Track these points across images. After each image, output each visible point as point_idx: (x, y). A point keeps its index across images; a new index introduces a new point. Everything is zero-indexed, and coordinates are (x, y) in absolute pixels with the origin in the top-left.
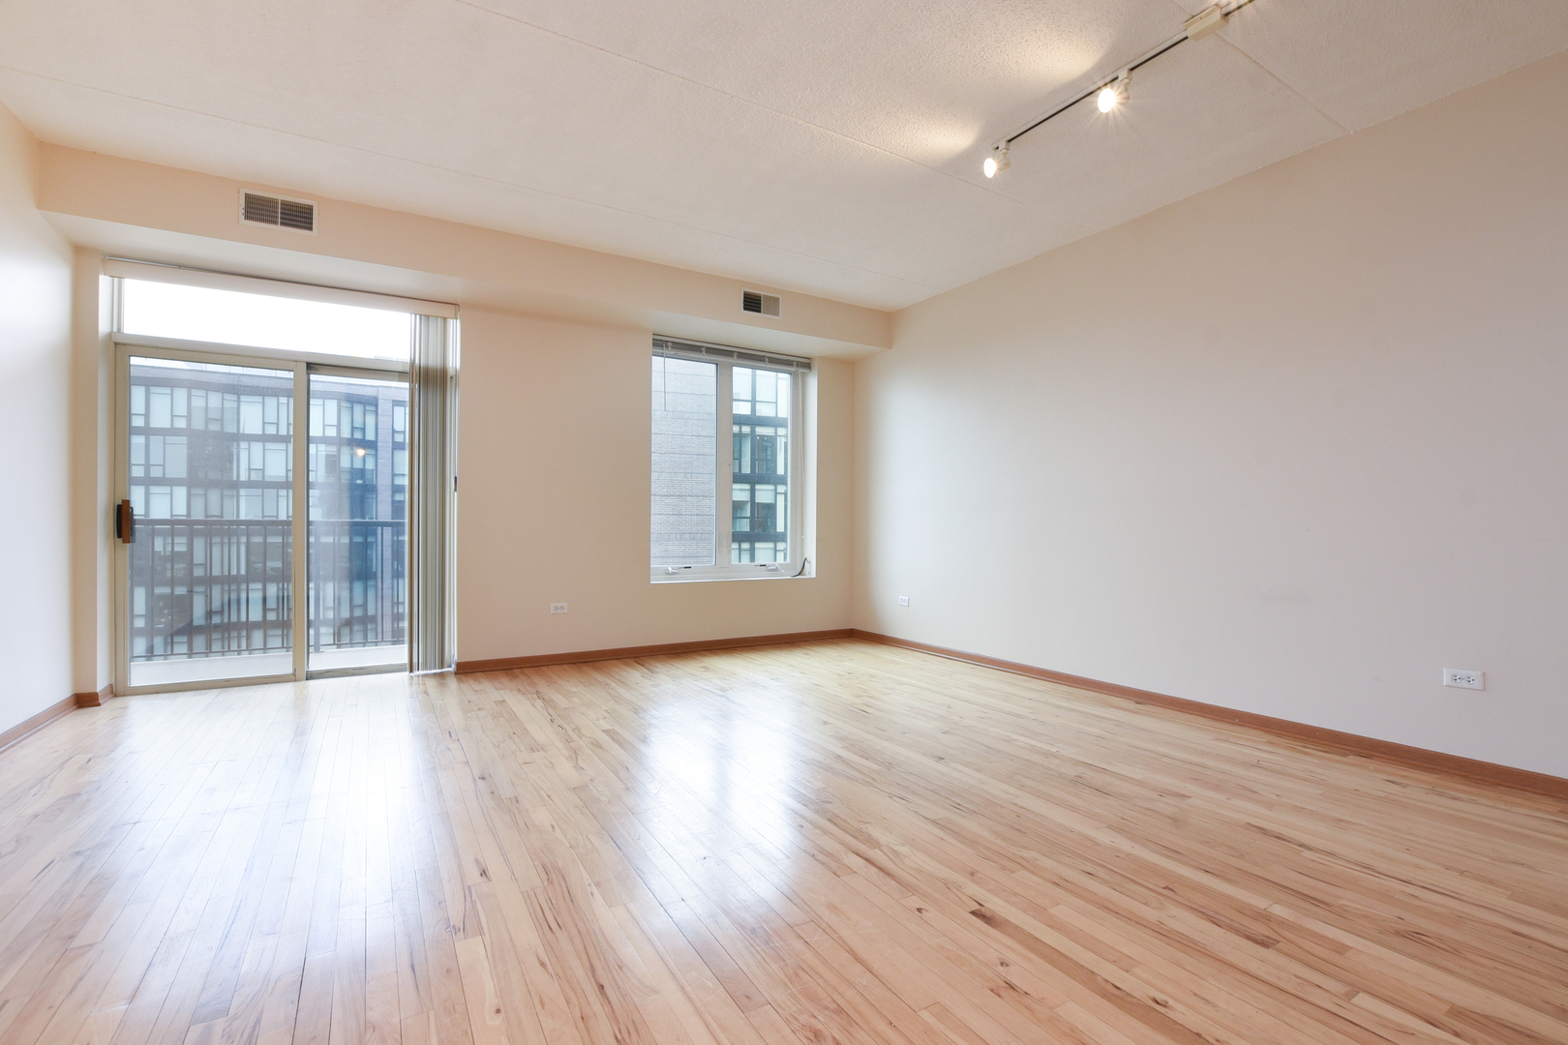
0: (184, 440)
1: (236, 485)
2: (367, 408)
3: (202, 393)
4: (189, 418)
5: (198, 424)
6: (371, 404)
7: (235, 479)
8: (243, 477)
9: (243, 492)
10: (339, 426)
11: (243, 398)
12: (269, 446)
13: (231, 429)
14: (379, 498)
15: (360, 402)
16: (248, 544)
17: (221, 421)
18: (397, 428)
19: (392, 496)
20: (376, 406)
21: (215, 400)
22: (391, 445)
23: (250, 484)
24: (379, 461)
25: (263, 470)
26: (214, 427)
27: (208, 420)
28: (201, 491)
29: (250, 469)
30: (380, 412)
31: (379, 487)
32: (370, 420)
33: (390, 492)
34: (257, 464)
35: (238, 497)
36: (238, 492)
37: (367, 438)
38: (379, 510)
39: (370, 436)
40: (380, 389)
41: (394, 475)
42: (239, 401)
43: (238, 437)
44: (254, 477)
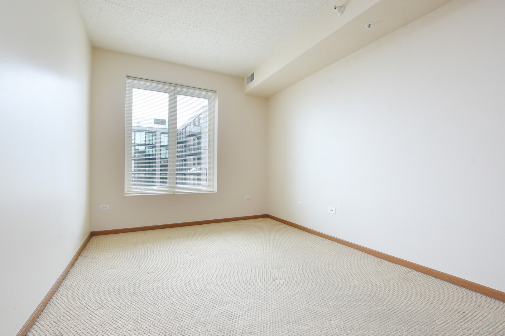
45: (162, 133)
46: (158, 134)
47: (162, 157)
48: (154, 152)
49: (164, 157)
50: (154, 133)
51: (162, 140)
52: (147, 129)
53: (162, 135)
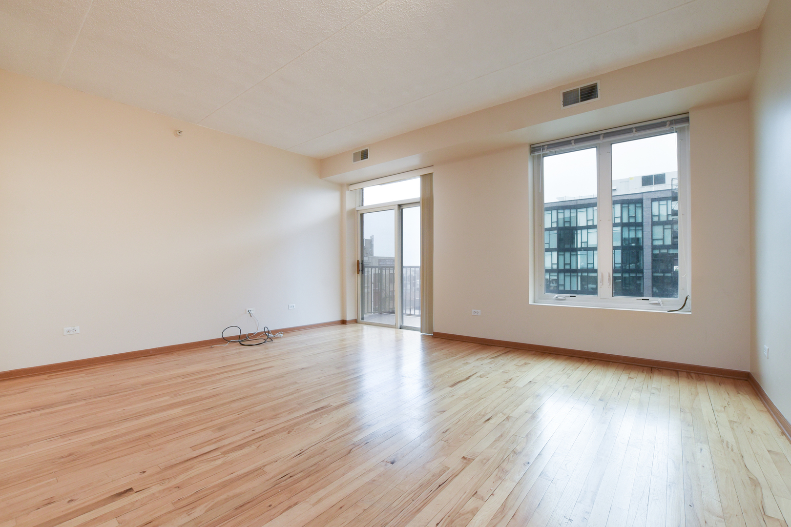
0: (556, 232)
1: (576, 250)
2: (637, 205)
3: (562, 211)
4: (557, 222)
5: (561, 225)
6: (638, 203)
7: (576, 247)
8: (579, 246)
9: (579, 253)
10: (621, 217)
11: (579, 210)
12: (590, 230)
13: (574, 225)
14: (644, 253)
15: (633, 203)
16: (581, 276)
17: (570, 222)
18: (654, 214)
19: (652, 251)
20: (642, 203)
21: (567, 212)
22: (651, 223)
23: (581, 249)
24: (644, 233)
25: (587, 242)
26: (567, 225)
27: (564, 222)
28: (562, 253)
29: (582, 242)
30: (644, 206)
31: (644, 247)
32: (639, 211)
33: (650, 250)
34: (585, 240)
35: (577, 255)
36: (577, 253)
37: (637, 221)
38: (644, 260)
39: (639, 220)
40: (644, 194)
41: (653, 240)
42: (577, 212)
43: (577, 228)
44: (584, 245)
45: (653, 200)
46: (646, 203)
47: (657, 243)
48: (639, 235)
49: (660, 243)
50: (638, 202)
51: (655, 212)
52: (626, 198)
53: (655, 204)
